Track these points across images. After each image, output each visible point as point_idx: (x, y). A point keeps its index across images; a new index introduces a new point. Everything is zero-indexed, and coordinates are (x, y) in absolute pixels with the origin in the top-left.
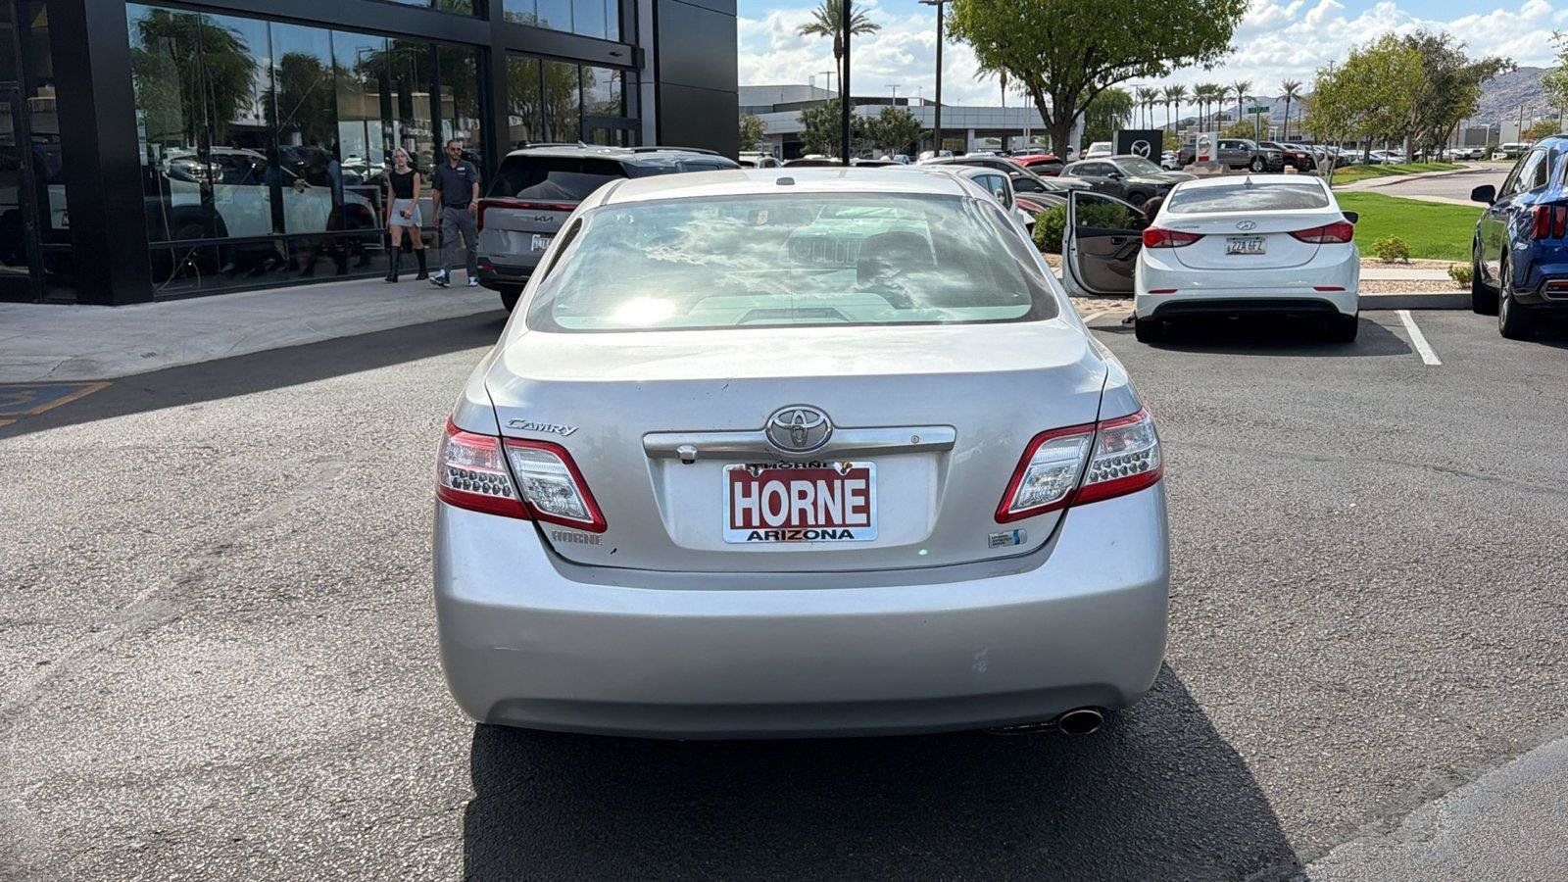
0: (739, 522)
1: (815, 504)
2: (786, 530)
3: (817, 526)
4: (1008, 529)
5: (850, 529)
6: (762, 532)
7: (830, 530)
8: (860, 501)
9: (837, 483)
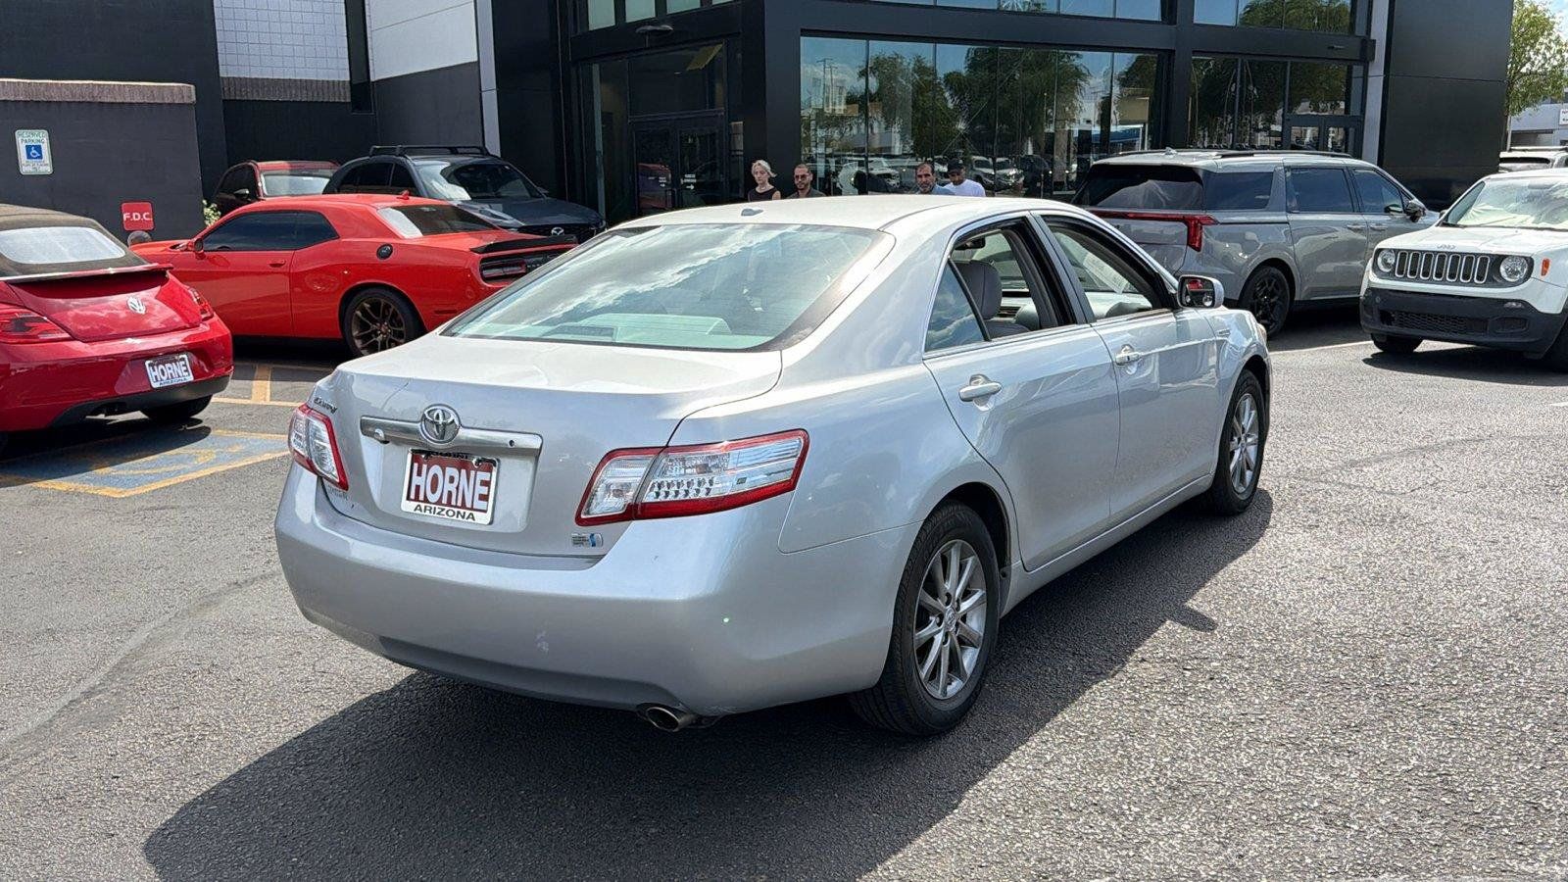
0: (412, 496)
1: (457, 488)
2: (437, 507)
3: (456, 507)
4: (585, 532)
5: (474, 513)
6: (423, 505)
7: (462, 511)
8: (484, 490)
9: (473, 473)
